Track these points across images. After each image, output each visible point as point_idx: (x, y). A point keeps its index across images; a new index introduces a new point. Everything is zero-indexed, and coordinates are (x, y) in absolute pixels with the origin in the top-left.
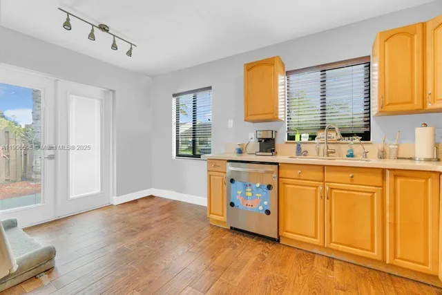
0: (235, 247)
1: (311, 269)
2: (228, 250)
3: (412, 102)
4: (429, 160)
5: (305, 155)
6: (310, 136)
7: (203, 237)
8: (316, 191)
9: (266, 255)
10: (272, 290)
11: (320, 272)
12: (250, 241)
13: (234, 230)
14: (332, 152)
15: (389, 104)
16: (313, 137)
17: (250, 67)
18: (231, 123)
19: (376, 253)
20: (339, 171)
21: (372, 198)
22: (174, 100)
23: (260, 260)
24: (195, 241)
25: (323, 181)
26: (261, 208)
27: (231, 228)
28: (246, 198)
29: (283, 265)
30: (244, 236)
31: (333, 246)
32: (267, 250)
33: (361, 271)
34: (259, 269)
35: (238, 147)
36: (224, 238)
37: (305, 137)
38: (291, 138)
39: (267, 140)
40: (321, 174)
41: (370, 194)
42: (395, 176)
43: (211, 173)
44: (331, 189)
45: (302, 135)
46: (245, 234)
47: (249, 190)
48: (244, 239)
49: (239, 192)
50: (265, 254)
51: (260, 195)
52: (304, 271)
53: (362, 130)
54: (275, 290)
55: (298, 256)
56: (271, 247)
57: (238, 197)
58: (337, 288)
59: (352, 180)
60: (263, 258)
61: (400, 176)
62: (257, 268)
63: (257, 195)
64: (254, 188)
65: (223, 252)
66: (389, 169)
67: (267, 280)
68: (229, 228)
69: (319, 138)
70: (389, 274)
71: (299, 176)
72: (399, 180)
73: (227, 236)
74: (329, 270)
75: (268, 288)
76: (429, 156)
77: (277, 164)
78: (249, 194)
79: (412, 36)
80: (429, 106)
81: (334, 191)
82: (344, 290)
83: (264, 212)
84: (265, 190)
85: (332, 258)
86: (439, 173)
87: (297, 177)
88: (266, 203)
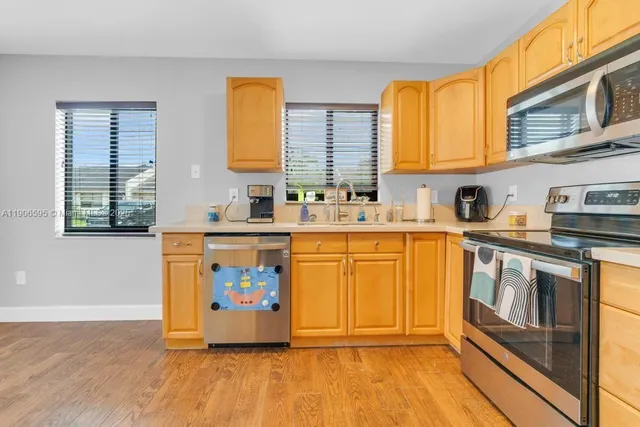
0: (229, 375)
1: (340, 368)
2: (220, 384)
3: (418, 162)
4: (428, 221)
5: (313, 220)
6: (317, 195)
7: (162, 377)
8: (338, 266)
9: (280, 371)
10: (310, 417)
11: (350, 368)
12: (248, 358)
13: (217, 348)
14: (345, 216)
15: (402, 162)
16: (320, 197)
17: (237, 84)
18: (196, 171)
19: (397, 327)
20: (363, 239)
21: (395, 265)
22: (60, 115)
23: (274, 382)
24: (149, 389)
25: (347, 253)
26: (265, 303)
27: (210, 346)
28: (241, 291)
29: (307, 377)
30: (237, 353)
31: (358, 331)
32: (278, 363)
33: (385, 351)
34: (280, 395)
35: (213, 210)
36: (203, 366)
37: (311, 196)
38: (292, 197)
39: (263, 200)
40: (344, 244)
41: (392, 262)
42: (414, 240)
43: (170, 258)
44: (355, 261)
45: (308, 194)
46: (236, 349)
47: (245, 277)
48: (238, 358)
49: (230, 284)
50: (277, 370)
51: (264, 284)
52: (334, 375)
53: (370, 190)
54: (313, 416)
55: (319, 358)
56: (281, 357)
57: (226, 293)
58: (375, 381)
59: (376, 249)
60: (278, 376)
61: (420, 239)
62: (277, 394)
63: (260, 284)
64: (254, 274)
65: (212, 390)
66: (409, 233)
67: (297, 407)
68: (207, 347)
69: (329, 198)
70: (408, 346)
71: (318, 249)
72: (417, 243)
73: (207, 362)
74: (358, 363)
75: (304, 417)
76: (428, 218)
77: (289, 234)
78: (246, 285)
79: (419, 92)
80: (432, 167)
81: (359, 263)
82: (381, 381)
83: (270, 308)
84: (272, 275)
85: (355, 346)
86: (446, 233)
87: (315, 251)
88: (273, 294)
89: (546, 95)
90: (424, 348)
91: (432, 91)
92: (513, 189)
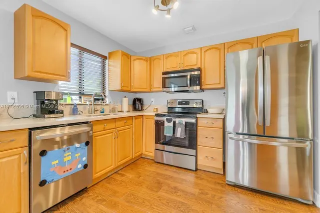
3: (128, 87)
8: (112, 135)
11: (126, 179)
19: (131, 156)
21: (130, 130)
25: (115, 128)
26: (80, 166)
28: (64, 164)
44: (118, 131)
47: (67, 154)
57: (52, 169)
59: (125, 124)
63: (76, 155)
64: (73, 150)
66: (134, 116)
71: (104, 128)
74: (126, 176)
78: (68, 158)
79: (128, 58)
80: (132, 90)
82: (140, 176)
83: (82, 168)
84: (84, 147)
85: (117, 171)
86: (143, 115)
87: (103, 129)
88: (84, 159)
89: (176, 75)
90: (137, 161)
91: (132, 59)
92: (152, 100)
